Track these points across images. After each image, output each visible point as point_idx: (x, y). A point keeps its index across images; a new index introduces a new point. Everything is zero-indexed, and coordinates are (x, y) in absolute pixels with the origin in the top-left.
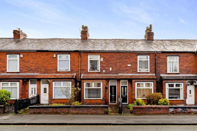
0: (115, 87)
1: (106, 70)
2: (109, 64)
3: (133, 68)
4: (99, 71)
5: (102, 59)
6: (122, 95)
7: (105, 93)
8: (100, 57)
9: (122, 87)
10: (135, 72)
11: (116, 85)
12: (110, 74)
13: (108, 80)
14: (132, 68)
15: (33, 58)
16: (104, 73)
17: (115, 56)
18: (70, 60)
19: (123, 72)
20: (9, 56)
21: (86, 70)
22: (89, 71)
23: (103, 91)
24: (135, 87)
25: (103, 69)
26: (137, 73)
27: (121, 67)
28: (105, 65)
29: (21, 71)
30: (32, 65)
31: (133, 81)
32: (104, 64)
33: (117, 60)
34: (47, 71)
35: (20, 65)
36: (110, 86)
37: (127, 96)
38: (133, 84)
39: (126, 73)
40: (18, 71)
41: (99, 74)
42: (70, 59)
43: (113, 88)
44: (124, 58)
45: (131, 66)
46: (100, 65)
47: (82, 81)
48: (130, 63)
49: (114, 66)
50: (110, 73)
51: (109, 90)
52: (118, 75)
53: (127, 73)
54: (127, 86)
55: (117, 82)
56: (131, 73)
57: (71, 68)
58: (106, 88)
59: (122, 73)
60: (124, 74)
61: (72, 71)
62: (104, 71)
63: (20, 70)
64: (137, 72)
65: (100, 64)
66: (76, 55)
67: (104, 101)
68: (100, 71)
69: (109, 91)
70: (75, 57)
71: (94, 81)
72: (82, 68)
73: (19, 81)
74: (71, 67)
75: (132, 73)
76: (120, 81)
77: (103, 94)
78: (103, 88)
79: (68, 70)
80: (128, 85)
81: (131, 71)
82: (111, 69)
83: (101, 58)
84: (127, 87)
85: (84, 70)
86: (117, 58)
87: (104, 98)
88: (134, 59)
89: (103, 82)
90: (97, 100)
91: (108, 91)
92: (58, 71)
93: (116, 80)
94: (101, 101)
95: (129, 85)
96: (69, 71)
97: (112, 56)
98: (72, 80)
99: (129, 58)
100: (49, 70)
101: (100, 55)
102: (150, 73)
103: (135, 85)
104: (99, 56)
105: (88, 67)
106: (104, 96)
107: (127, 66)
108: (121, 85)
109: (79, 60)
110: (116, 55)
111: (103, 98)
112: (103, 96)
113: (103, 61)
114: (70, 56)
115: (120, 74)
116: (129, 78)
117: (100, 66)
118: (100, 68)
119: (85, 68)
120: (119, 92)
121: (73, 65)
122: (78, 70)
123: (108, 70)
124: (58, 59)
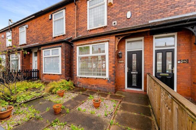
1: (118, 19)
2: (124, 6)
4: (106, 24)
6: (158, 72)
7: (114, 65)
11: (143, 50)
15: (34, 26)
16: (115, 27)
18: (66, 18)
20: (20, 29)
21: (85, 27)
23: (110, 62)
25: (113, 19)
27: (157, 4)
29: (27, 43)
30: (34, 34)
32: (115, 7)
34: (44, 39)
35: (27, 36)
36: (128, 52)
37: (172, 75)
41: (105, 31)
42: (66, 16)
43: (134, 56)
46: (108, 12)
47: (75, 44)
49: (137, 7)
51: (124, 60)
53: (176, 14)
54: (175, 48)
55: (143, 42)
58: (119, 57)
59: (157, 18)
61: (67, 34)
62: (115, 23)
65: (108, 9)
66: (71, 8)
67: (112, 82)
68: (108, 24)
69: (124, 63)
70: (71, 12)
71: (92, 42)
72: (80, 26)
74: (66, 27)
77: (109, 69)
78: (109, 55)
79: (63, 33)
81: (190, 6)
82: (129, 15)
85: (82, 28)
87: (112, 76)
90: (97, 81)
91: (122, 62)
92: (53, 36)
93: (142, 38)
94: (106, 83)
96: (65, 33)
100: (46, 38)
105: (87, 22)
106: (113, 72)
108: (154, 49)
109: (75, 14)
111: (110, 76)
112: (110, 72)
113: (112, 3)
114: (66, 11)
115: (151, 22)
117: (108, 15)
118: (108, 18)
119: (84, 25)
120: (149, 65)
121: (69, 24)
122: (73, 31)
123: (124, 19)
124: (53, 19)
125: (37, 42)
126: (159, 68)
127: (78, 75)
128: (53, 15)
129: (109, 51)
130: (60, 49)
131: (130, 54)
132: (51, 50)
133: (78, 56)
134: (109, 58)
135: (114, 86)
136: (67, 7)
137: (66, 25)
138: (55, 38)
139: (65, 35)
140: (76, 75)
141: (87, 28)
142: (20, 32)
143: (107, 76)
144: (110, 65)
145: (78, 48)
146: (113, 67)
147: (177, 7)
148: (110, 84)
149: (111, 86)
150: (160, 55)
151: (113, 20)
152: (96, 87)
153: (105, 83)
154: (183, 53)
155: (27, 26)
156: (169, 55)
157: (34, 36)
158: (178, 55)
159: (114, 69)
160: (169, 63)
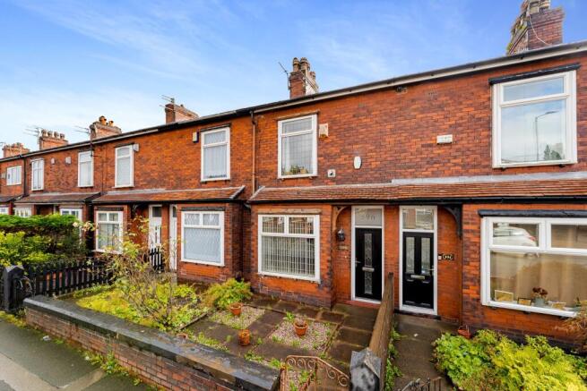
0: (376, 234)
1: (338, 167)
2: (349, 144)
3: (464, 152)
4: (315, 173)
5: (325, 129)
6: (408, 271)
7: (329, 258)
8: (319, 122)
9: (406, 235)
10: (474, 167)
11: (383, 227)
12: (354, 182)
13: (344, 206)
14: (458, 150)
15: (155, 149)
16: (333, 180)
17: (376, 106)
18: (231, 145)
19: (415, 170)
20: (119, 150)
21: (272, 171)
22: (280, 176)
23: (322, 251)
24: (478, 245)
25: (328, 163)
26: (488, 174)
27: (405, 151)
28: (334, 150)
29: (137, 186)
30: (154, 168)
31: (469, 210)
32: (333, 143)
33: (386, 121)
34: (180, 183)
35: (135, 169)
36: (357, 230)
37: (430, 278)
38: (465, 227)
39: (427, 176)
40: (131, 184)
41: (313, 185)
42: (231, 140)
43: (368, 238)
44: (415, 110)
45: (455, 142)
46: (319, 149)
48: (452, 129)
49: (371, 151)
50: (356, 176)
51: (350, 246)
52: (387, 185)
53: (435, 175)
54: (435, 231)
55: (383, 214)
56: (451, 175)
57: (232, 169)
58: (338, 239)
59: (405, 177)
60: (417, 181)
61: (235, 179)
62: (331, 172)
63: (134, 182)
64: (489, 166)
65: (319, 145)
66: (243, 126)
67: (326, 289)
68: (319, 172)
69: (349, 250)
70: (242, 134)
71: (290, 211)
72: (262, 167)
73: (122, 210)
74: (231, 164)
75: (458, 174)
76: (398, 210)
77: (321, 263)
78: (321, 238)
79: (225, 176)
80: (440, 229)
81: (455, 165)
82: (357, 162)
83: (321, 126)
84: (431, 236)
85: (266, 172)
86: (386, 114)
87: (326, 277)
88: (468, 106)
89: (320, 214)
90: (299, 284)
91: (346, 248)
92: (203, 180)
93: (382, 207)
94: (315, 290)
95: (445, 231)
96: (228, 177)
97: (363, 108)
98: (227, 205)
99: (441, 107)
100: (185, 180)
101: (318, 114)
102: (578, 169)
103: (478, 233)
104: (314, 118)
105: (277, 163)
106: (328, 271)
107: (431, 145)
108: (402, 230)
109: (252, 140)
110: (377, 103)
111: (322, 277)
112: (322, 269)
113: (327, 134)
114: (231, 131)
115: (396, 182)
116: (442, 194)
117: (319, 156)
118: (319, 162)
119: (270, 167)
120: (392, 259)
121: (238, 159)
122: (249, 175)
123: (349, 168)
124: (203, 144)
125: (162, 186)
126: (411, 267)
127: (260, 271)
128: (203, 134)
129: (321, 232)
130: (222, 214)
131: (361, 232)
132: (201, 213)
133: (261, 233)
134: (321, 245)
135: (329, 296)
136: (234, 122)
137: (231, 160)
138: (206, 183)
139: (229, 181)
140: (257, 271)
141: (277, 173)
142: (117, 157)
143: (317, 278)
144: (321, 257)
145: (260, 218)
146: (329, 261)
147: (436, 164)
148: (323, 292)
149: (325, 295)
150: (411, 241)
151: (330, 167)
152: (296, 297)
154: (445, 243)
155: (136, 147)
156: (425, 242)
157: (153, 171)
158: (438, 245)
159: (329, 264)
160: (425, 257)
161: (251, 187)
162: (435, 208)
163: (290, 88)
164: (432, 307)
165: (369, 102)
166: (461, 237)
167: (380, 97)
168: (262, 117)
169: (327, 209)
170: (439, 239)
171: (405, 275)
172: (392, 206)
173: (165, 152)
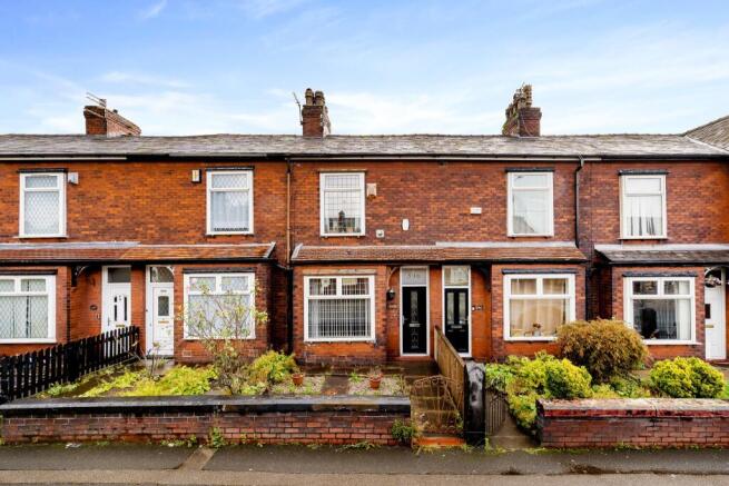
0: (422, 291)
1: (387, 227)
2: (397, 206)
3: (489, 222)
4: (363, 233)
5: (373, 188)
6: (449, 323)
7: (384, 317)
8: (366, 182)
9: (447, 291)
10: (496, 235)
11: (427, 285)
12: (403, 242)
13: (395, 265)
14: (485, 221)
15: (116, 184)
16: (382, 240)
17: (423, 175)
18: (254, 193)
19: (453, 234)
20: (27, 178)
21: (312, 227)
22: (322, 233)
23: (377, 311)
24: (501, 295)
25: (376, 224)
26: (505, 241)
27: (446, 218)
28: (383, 211)
29: (72, 235)
30: (112, 211)
31: (496, 269)
32: (381, 204)
33: (430, 189)
34: (167, 234)
35: (69, 211)
36: (404, 288)
37: (466, 327)
38: (494, 282)
39: (463, 241)
40: (62, 233)
41: (361, 244)
42: (254, 186)
43: (414, 296)
44: (454, 183)
45: (484, 214)
46: (367, 209)
47: (298, 270)
48: (481, 203)
49: (417, 215)
50: (403, 238)
51: (398, 304)
52: (433, 247)
53: (469, 239)
54: (469, 287)
55: (427, 273)
56: (480, 241)
57: (255, 222)
58: (390, 297)
59: (447, 241)
60: (456, 245)
61: (260, 233)
62: (380, 233)
63: (69, 230)
64: (505, 235)
65: (367, 204)
66: (273, 174)
67: (382, 347)
68: (367, 232)
69: (398, 309)
70: (270, 181)
71: (343, 271)
72: (299, 222)
73: (55, 273)
74: (255, 216)
75: (486, 240)
76: (441, 269)
77: (377, 323)
78: (376, 298)
79: (246, 229)
80: (473, 284)
81: (483, 232)
82: (406, 224)
83: (369, 184)
84: (466, 291)
85: (304, 229)
86: (431, 183)
87: (382, 335)
88: (493, 186)
89: (376, 274)
90: (353, 346)
91: (394, 306)
92: (209, 232)
93: (426, 267)
94: (370, 350)
95: (477, 286)
96: (251, 231)
97: (410, 174)
98: (259, 265)
99: (473, 184)
100: (176, 231)
101: (366, 173)
102: (555, 240)
103: (501, 286)
105: (319, 219)
106: (382, 330)
107: (465, 215)
108: (444, 287)
109: (286, 190)
110: (423, 171)
111: (377, 336)
112: (377, 329)
113: (375, 194)
114: (254, 176)
115: (440, 245)
116: (477, 256)
117: (367, 215)
118: (367, 221)
119: (308, 223)
120: (436, 313)
121: (265, 211)
122: (282, 231)
123: (397, 229)
124: (209, 187)
125: (131, 239)
126: (451, 322)
127: (307, 338)
128: (209, 175)
129: (376, 292)
130: (251, 277)
131: (407, 291)
133: (307, 296)
134: (376, 304)
135: (385, 354)
136: (258, 165)
137: (255, 210)
138: (215, 237)
139: (252, 236)
140: (302, 338)
141: (319, 231)
142: (23, 189)
143: (372, 338)
144: (377, 317)
145: (306, 280)
146: (384, 320)
147: (469, 231)
148: (379, 351)
149: (380, 352)
150: (451, 295)
151: (378, 227)
152: (347, 359)
153: (368, 349)
154: (478, 296)
155: (74, 177)
156: (462, 296)
157: (110, 216)
158: (472, 298)
159: (384, 323)
160: (462, 307)
161: (285, 245)
162: (469, 267)
163: (303, 123)
164: (467, 351)
165: (417, 170)
166: (490, 291)
167: (425, 166)
168: (299, 165)
169: (383, 269)
170: (472, 293)
171: (447, 327)
172: (436, 267)
173: (137, 190)
